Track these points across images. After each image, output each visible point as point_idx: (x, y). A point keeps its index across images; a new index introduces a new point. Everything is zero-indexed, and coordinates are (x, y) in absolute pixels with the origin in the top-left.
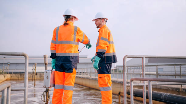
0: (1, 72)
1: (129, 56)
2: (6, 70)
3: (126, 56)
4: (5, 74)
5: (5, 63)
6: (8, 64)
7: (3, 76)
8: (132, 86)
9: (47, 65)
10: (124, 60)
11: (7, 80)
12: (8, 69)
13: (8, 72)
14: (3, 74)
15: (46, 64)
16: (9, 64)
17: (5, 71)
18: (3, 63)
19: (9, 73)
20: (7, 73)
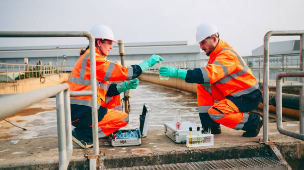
0: (55, 70)
1: (274, 33)
2: (61, 66)
3: (269, 32)
4: (60, 73)
5: (59, 57)
6: (63, 58)
7: (57, 76)
8: (279, 87)
9: (124, 57)
10: (266, 40)
11: (64, 82)
12: (64, 66)
13: (65, 70)
14: (58, 74)
15: (121, 55)
16: (65, 58)
17: (59, 69)
18: (56, 57)
19: (67, 72)
20: (64, 72)
